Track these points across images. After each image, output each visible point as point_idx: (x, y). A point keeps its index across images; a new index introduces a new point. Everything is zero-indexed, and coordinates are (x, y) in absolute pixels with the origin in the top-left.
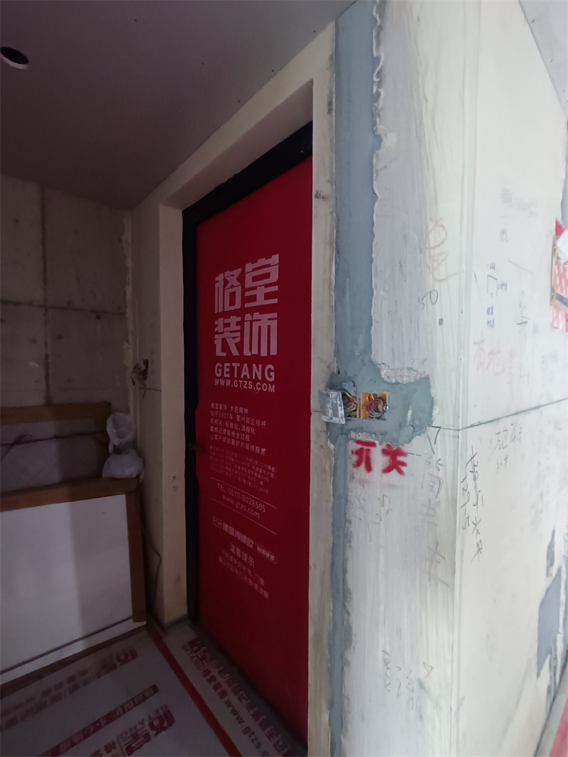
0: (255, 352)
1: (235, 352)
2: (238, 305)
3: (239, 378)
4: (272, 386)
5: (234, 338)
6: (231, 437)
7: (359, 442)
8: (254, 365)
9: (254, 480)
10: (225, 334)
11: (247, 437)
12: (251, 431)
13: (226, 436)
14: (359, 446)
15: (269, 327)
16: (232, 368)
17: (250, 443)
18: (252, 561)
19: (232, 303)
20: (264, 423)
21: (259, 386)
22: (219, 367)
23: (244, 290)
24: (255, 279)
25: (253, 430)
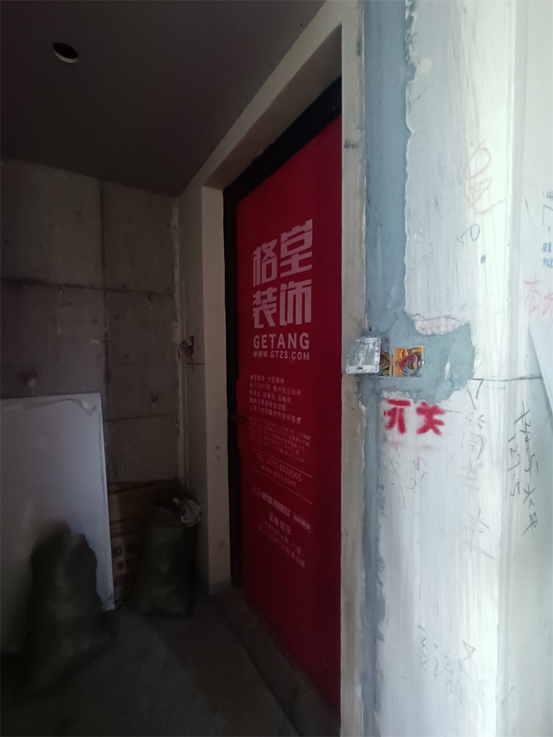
0: (290, 321)
1: (272, 323)
2: (274, 276)
3: (275, 348)
4: (306, 354)
5: (270, 309)
6: (269, 408)
7: (392, 402)
8: (290, 335)
9: (291, 449)
10: (263, 306)
11: (284, 406)
12: (287, 400)
13: (264, 406)
14: (392, 406)
15: (303, 294)
16: (269, 339)
17: (287, 412)
18: (289, 530)
19: (269, 274)
20: (299, 392)
21: (294, 355)
22: (257, 340)
23: (280, 260)
24: (290, 248)
25: (289, 400)
